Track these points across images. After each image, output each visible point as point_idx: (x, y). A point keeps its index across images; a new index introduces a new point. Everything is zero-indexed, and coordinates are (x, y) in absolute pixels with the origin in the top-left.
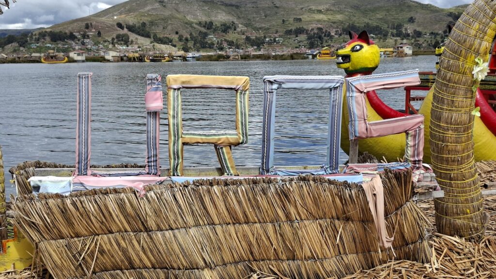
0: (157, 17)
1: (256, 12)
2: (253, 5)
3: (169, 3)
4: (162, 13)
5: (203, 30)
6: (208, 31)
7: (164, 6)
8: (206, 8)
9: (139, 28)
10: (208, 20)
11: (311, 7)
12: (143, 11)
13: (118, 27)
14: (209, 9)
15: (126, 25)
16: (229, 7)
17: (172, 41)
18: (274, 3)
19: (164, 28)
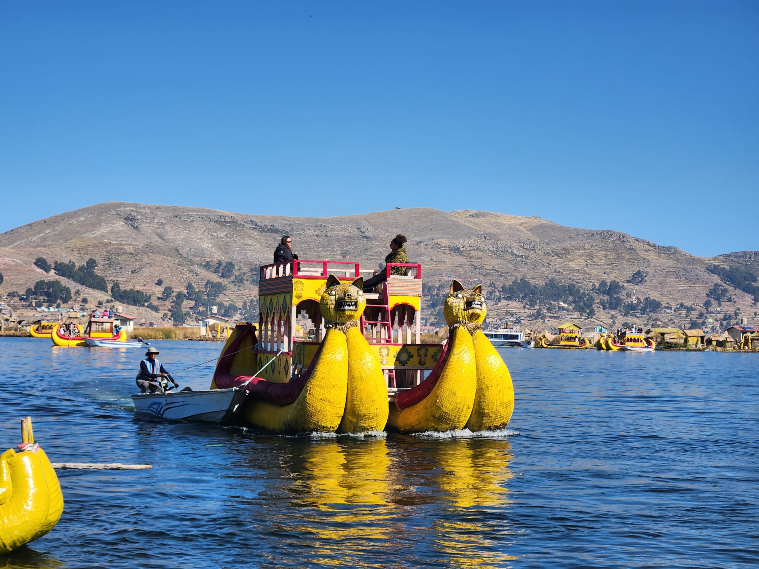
0: (121, 249)
1: (323, 247)
2: (318, 232)
3: (146, 223)
4: (130, 241)
5: (215, 278)
6: (225, 282)
7: (136, 228)
8: (222, 235)
9: (81, 268)
10: (225, 259)
11: (439, 241)
12: (91, 236)
13: (39, 266)
14: (226, 236)
15: (56, 263)
16: (268, 234)
17: (149, 298)
18: (363, 230)
19: (133, 272)
